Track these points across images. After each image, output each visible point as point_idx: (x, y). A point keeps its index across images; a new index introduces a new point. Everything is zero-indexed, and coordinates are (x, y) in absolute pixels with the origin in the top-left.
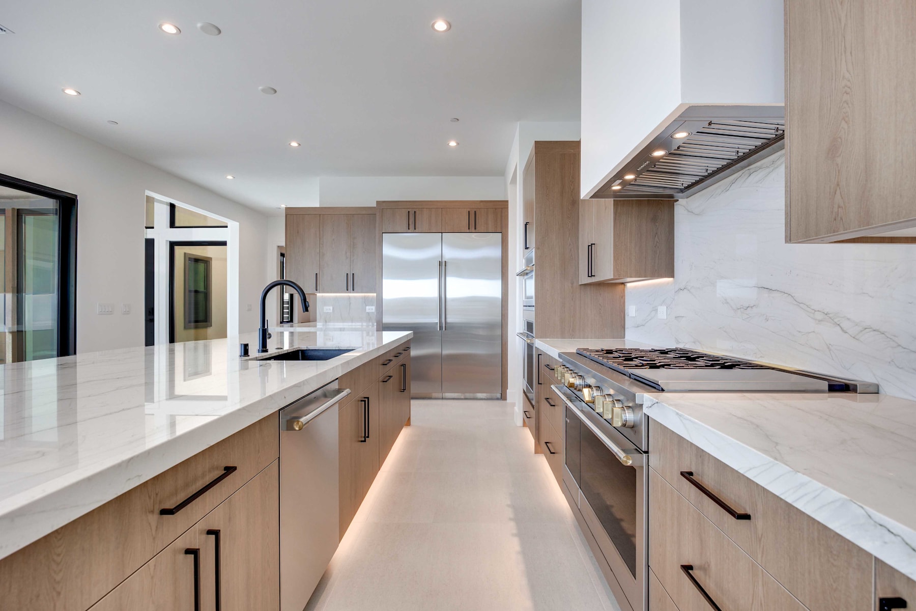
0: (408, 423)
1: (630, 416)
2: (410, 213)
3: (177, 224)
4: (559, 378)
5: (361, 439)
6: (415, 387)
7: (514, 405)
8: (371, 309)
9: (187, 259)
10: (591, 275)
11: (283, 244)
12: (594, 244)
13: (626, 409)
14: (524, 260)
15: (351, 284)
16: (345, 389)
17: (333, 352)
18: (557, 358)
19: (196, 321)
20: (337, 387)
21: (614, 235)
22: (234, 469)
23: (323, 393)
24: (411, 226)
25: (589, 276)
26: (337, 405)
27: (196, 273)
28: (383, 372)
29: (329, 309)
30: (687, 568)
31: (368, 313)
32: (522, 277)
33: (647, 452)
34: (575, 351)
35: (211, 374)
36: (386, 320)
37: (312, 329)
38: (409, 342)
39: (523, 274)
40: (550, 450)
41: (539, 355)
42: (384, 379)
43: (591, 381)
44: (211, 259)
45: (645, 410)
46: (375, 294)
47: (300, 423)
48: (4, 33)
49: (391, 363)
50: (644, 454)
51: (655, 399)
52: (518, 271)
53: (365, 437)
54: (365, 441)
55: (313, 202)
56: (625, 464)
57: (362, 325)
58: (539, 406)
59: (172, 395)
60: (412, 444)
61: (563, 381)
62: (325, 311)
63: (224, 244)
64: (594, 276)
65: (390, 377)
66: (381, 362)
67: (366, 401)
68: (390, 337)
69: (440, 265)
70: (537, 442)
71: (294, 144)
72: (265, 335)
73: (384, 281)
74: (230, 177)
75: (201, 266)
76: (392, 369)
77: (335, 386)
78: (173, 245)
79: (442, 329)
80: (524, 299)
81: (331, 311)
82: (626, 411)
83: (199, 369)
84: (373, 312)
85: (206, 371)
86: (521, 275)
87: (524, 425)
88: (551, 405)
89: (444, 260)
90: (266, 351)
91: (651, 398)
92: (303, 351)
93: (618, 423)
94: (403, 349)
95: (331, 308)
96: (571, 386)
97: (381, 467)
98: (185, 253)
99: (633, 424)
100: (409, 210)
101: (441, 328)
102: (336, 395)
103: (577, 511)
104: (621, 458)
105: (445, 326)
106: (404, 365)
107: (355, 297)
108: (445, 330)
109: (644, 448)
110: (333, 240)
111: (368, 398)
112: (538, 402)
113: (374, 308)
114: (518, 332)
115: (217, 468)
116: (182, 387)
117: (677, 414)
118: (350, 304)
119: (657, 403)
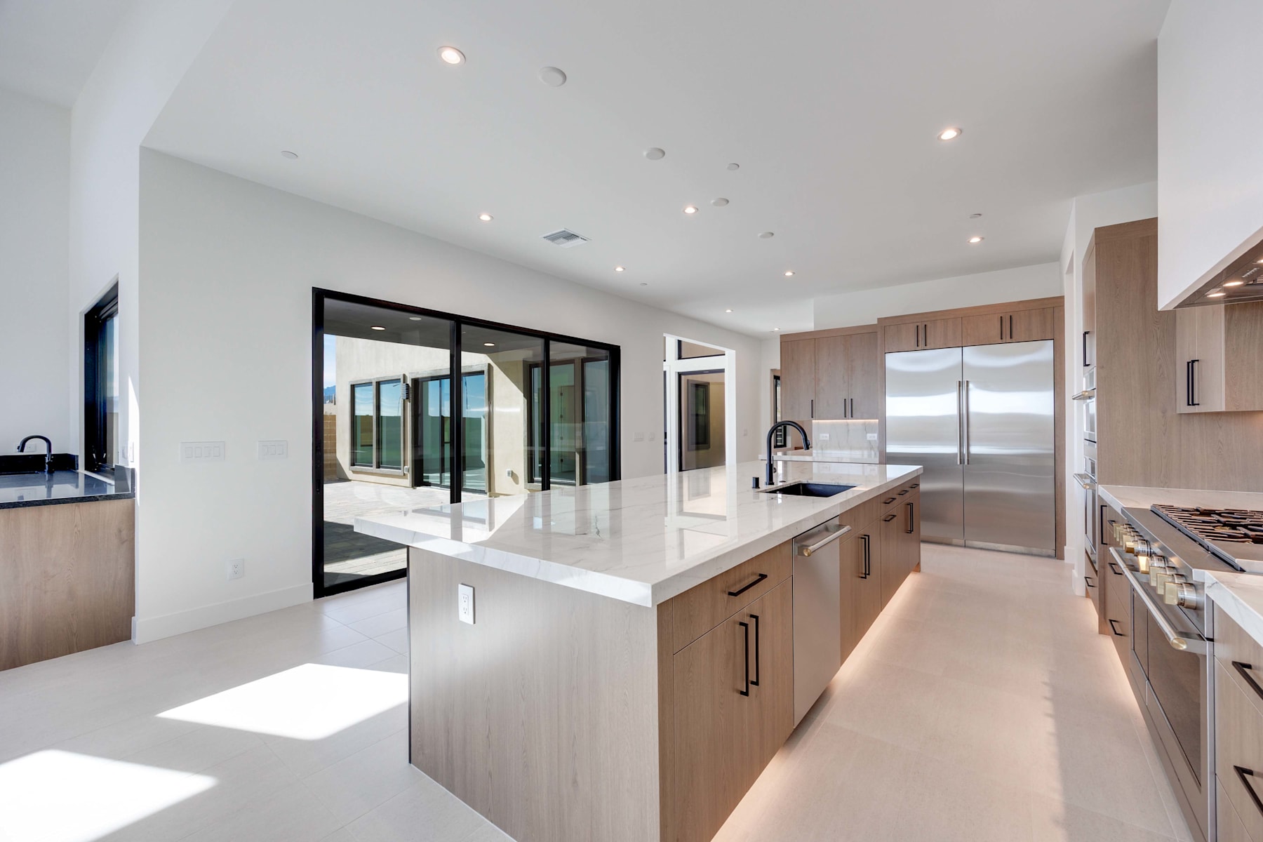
0: (917, 568)
1: (1190, 595)
2: (920, 328)
3: (683, 357)
4: (1118, 540)
5: (861, 576)
6: (925, 529)
7: (1072, 567)
8: (873, 437)
9: (690, 385)
10: (1191, 402)
11: (778, 367)
12: (1198, 361)
13: (1184, 587)
14: (1084, 379)
15: (849, 410)
16: (845, 526)
17: (835, 487)
18: (1120, 512)
19: (697, 443)
20: (838, 523)
21: (1226, 350)
22: (765, 576)
23: (824, 528)
24: (920, 343)
25: (1189, 405)
26: (838, 539)
27: (697, 396)
28: (884, 511)
29: (825, 436)
30: (1242, 772)
31: (870, 441)
32: (1082, 401)
33: (1212, 640)
34: (1149, 508)
35: (710, 496)
36: (892, 449)
37: (808, 458)
38: (917, 478)
39: (1083, 397)
40: (1114, 629)
41: (1102, 506)
42: (887, 517)
43: (1155, 548)
44: (709, 383)
45: (1207, 591)
46: (877, 420)
47: (809, 551)
48: (586, 242)
49: (895, 501)
50: (1207, 642)
51: (1215, 579)
52: (1076, 393)
53: (865, 574)
54: (865, 578)
55: (808, 325)
56: (1176, 647)
57: (863, 455)
58: (1104, 572)
59: (681, 512)
60: (921, 594)
61: (1121, 544)
62: (821, 438)
63: (722, 371)
64: (1198, 404)
65: (894, 516)
66: (883, 500)
67: (866, 538)
68: (896, 472)
69: (960, 386)
70: (1103, 619)
71: (789, 274)
72: (771, 470)
73: (888, 399)
74: (729, 311)
75: (701, 390)
76: (897, 508)
77: (836, 521)
78: (680, 375)
79: (964, 463)
80: (1085, 430)
81: (828, 439)
82: (1185, 589)
83: (702, 492)
84: (875, 441)
85: (706, 493)
86: (1080, 399)
87: (1087, 595)
88: (1116, 573)
89: (965, 380)
90: (773, 484)
91: (1212, 576)
92: (805, 485)
93: (1172, 600)
94: (912, 484)
95: (828, 435)
96: (1131, 551)
97: (884, 607)
98: (688, 380)
99: (1195, 605)
100: (918, 324)
101: (962, 462)
102: (837, 531)
103: (1146, 710)
104: (1170, 639)
105: (968, 460)
106: (911, 505)
107: (854, 424)
108: (968, 463)
109: (1207, 634)
110: (830, 364)
111: (869, 536)
112: (1103, 567)
113: (876, 435)
114: (1076, 473)
115: (755, 574)
116: (688, 506)
117: (1233, 597)
118: (848, 431)
119: (1217, 583)
